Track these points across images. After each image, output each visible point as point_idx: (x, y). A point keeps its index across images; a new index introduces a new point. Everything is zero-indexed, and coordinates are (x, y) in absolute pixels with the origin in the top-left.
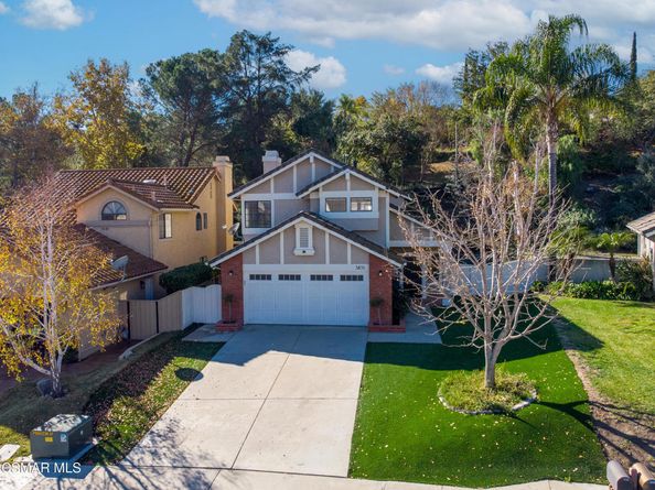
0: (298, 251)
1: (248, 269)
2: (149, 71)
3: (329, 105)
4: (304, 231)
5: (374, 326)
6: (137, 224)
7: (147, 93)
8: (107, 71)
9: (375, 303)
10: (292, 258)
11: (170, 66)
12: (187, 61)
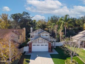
0: (40, 42)
1: (33, 44)
2: (11, 15)
3: (32, 21)
4: (40, 39)
5: (49, 51)
6: (16, 37)
7: (11, 18)
8: (5, 15)
9: (49, 48)
10: (39, 43)
11: (14, 15)
12: (16, 14)
